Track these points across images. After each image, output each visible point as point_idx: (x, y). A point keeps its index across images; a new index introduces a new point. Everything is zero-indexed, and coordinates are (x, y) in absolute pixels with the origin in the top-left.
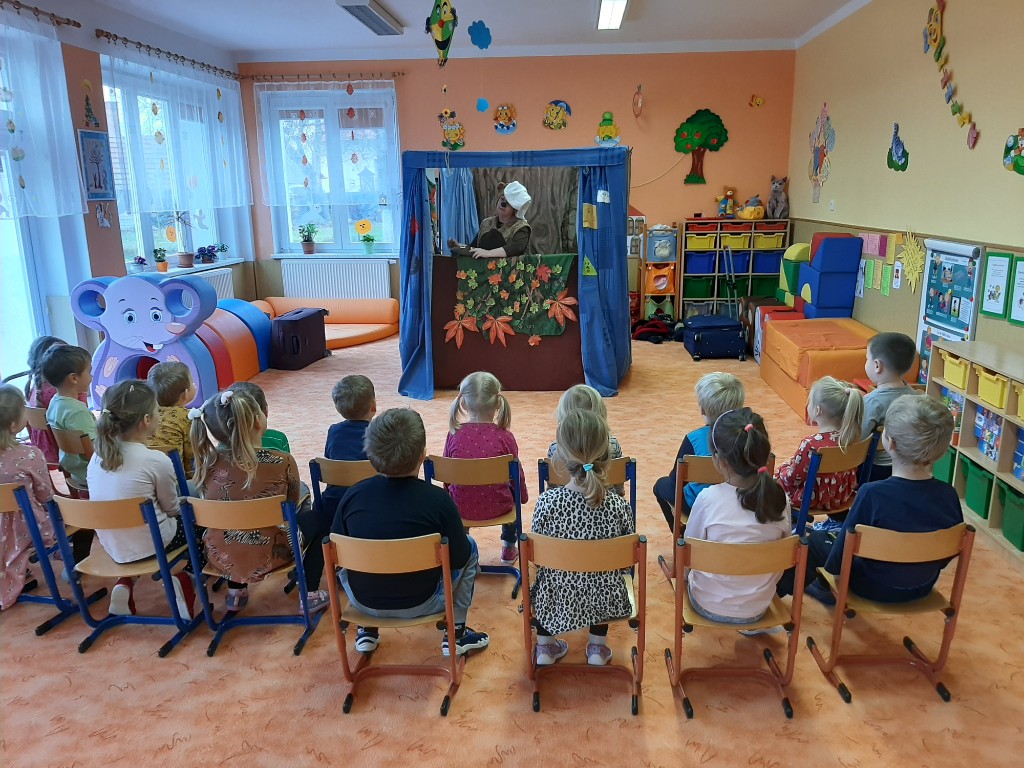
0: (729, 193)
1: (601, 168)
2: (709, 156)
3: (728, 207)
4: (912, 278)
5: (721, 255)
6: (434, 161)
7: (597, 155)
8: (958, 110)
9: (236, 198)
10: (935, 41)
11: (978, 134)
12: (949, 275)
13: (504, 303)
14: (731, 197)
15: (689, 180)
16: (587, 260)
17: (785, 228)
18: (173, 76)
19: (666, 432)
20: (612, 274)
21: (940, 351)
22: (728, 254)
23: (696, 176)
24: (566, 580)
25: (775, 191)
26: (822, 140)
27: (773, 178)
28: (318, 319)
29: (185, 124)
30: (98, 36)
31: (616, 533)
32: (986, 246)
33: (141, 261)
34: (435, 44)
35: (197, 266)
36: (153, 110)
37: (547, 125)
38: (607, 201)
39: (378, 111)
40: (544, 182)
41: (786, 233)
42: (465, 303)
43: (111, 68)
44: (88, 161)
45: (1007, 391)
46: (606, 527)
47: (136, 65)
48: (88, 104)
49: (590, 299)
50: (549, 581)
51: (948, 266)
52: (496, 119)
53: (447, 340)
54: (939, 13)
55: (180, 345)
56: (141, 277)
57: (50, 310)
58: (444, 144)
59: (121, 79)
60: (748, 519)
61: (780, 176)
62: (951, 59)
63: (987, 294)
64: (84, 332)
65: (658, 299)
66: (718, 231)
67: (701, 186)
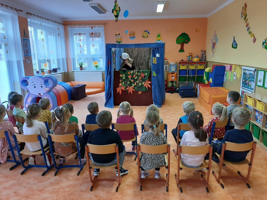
0: (190, 54)
1: (157, 48)
3: (190, 58)
4: (239, 76)
5: (188, 71)
6: (114, 46)
7: (156, 45)
8: (250, 33)
9: (62, 55)
10: (244, 15)
11: (256, 39)
12: (248, 76)
13: (132, 83)
14: (191, 55)
15: (180, 51)
16: (154, 72)
17: (205, 64)
18: (47, 24)
19: (174, 117)
20: (160, 75)
21: (246, 96)
22: (190, 70)
23: (182, 50)
24: (149, 156)
25: (202, 54)
26: (215, 41)
27: (202, 51)
28: (84, 87)
29: (50, 37)
30: (27, 14)
31: (162, 143)
32: (258, 68)
33: (38, 72)
34: (114, 16)
35: (52, 73)
36: (41, 33)
37: (143, 37)
38: (159, 56)
39: (100, 33)
40: (143, 51)
41: (205, 65)
42: (122, 83)
43: (31, 22)
44: (24, 46)
45: (264, 106)
46: (160, 142)
47: (37, 21)
48: (24, 31)
49: (155, 82)
50: (145, 156)
51: (248, 74)
52: (130, 35)
53: (117, 93)
54: (245, 8)
55: (48, 94)
56: (38, 76)
57: (14, 85)
58: (117, 42)
59: (33, 25)
60: (197, 140)
61: (204, 50)
62: (248, 20)
63: (258, 81)
64: (23, 91)
65: (172, 82)
66: (188, 64)
67: (183, 53)
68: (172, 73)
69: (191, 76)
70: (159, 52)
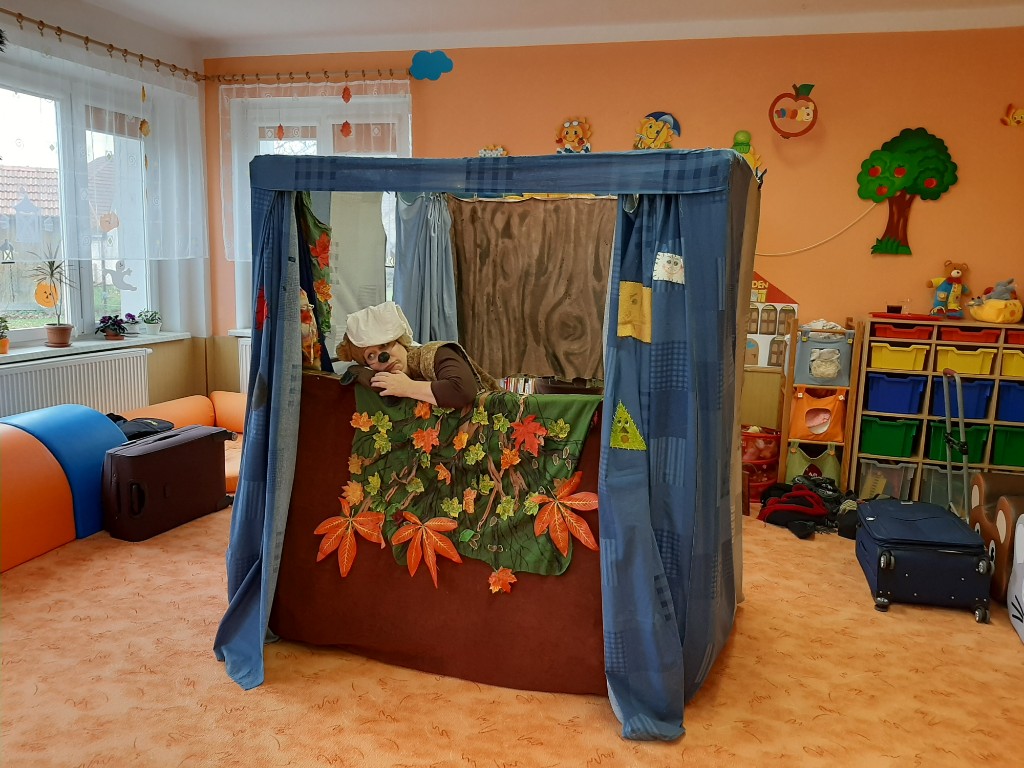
0: (954, 274)
1: (668, 199)
2: (919, 207)
3: (951, 299)
6: (308, 175)
7: (658, 168)
13: (445, 490)
14: (956, 279)
15: (880, 248)
16: (622, 412)
20: (681, 452)
22: (952, 384)
23: (894, 240)
35: (79, 345)
38: (679, 277)
39: (386, 128)
42: (364, 482)
49: (631, 509)
53: (320, 557)
65: (813, 450)
66: (934, 340)
67: (902, 260)
68: (813, 393)
69: (955, 424)
70: (678, 235)
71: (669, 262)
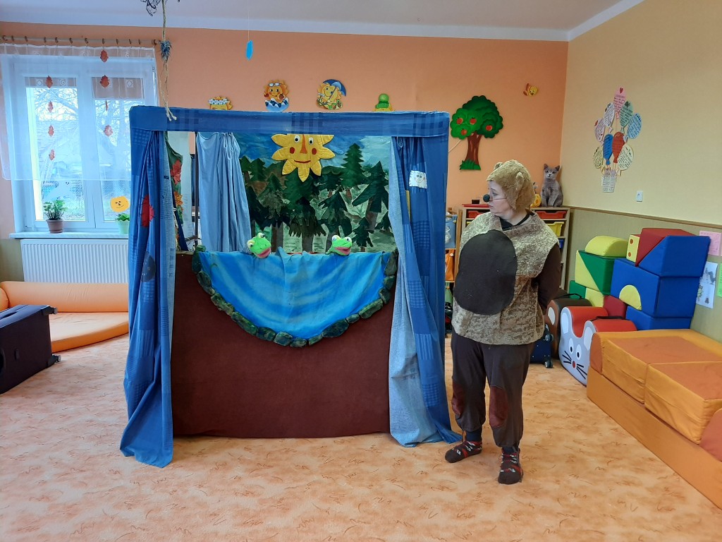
2: (484, 143)
15: (464, 166)
17: (564, 217)
23: (471, 162)
25: (549, 180)
26: (618, 127)
27: (546, 167)
37: (321, 104)
41: (565, 221)
52: (267, 95)
67: (476, 173)
70: (422, 161)
71: (418, 176)
